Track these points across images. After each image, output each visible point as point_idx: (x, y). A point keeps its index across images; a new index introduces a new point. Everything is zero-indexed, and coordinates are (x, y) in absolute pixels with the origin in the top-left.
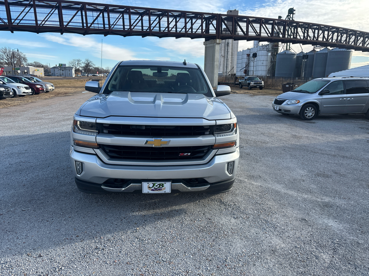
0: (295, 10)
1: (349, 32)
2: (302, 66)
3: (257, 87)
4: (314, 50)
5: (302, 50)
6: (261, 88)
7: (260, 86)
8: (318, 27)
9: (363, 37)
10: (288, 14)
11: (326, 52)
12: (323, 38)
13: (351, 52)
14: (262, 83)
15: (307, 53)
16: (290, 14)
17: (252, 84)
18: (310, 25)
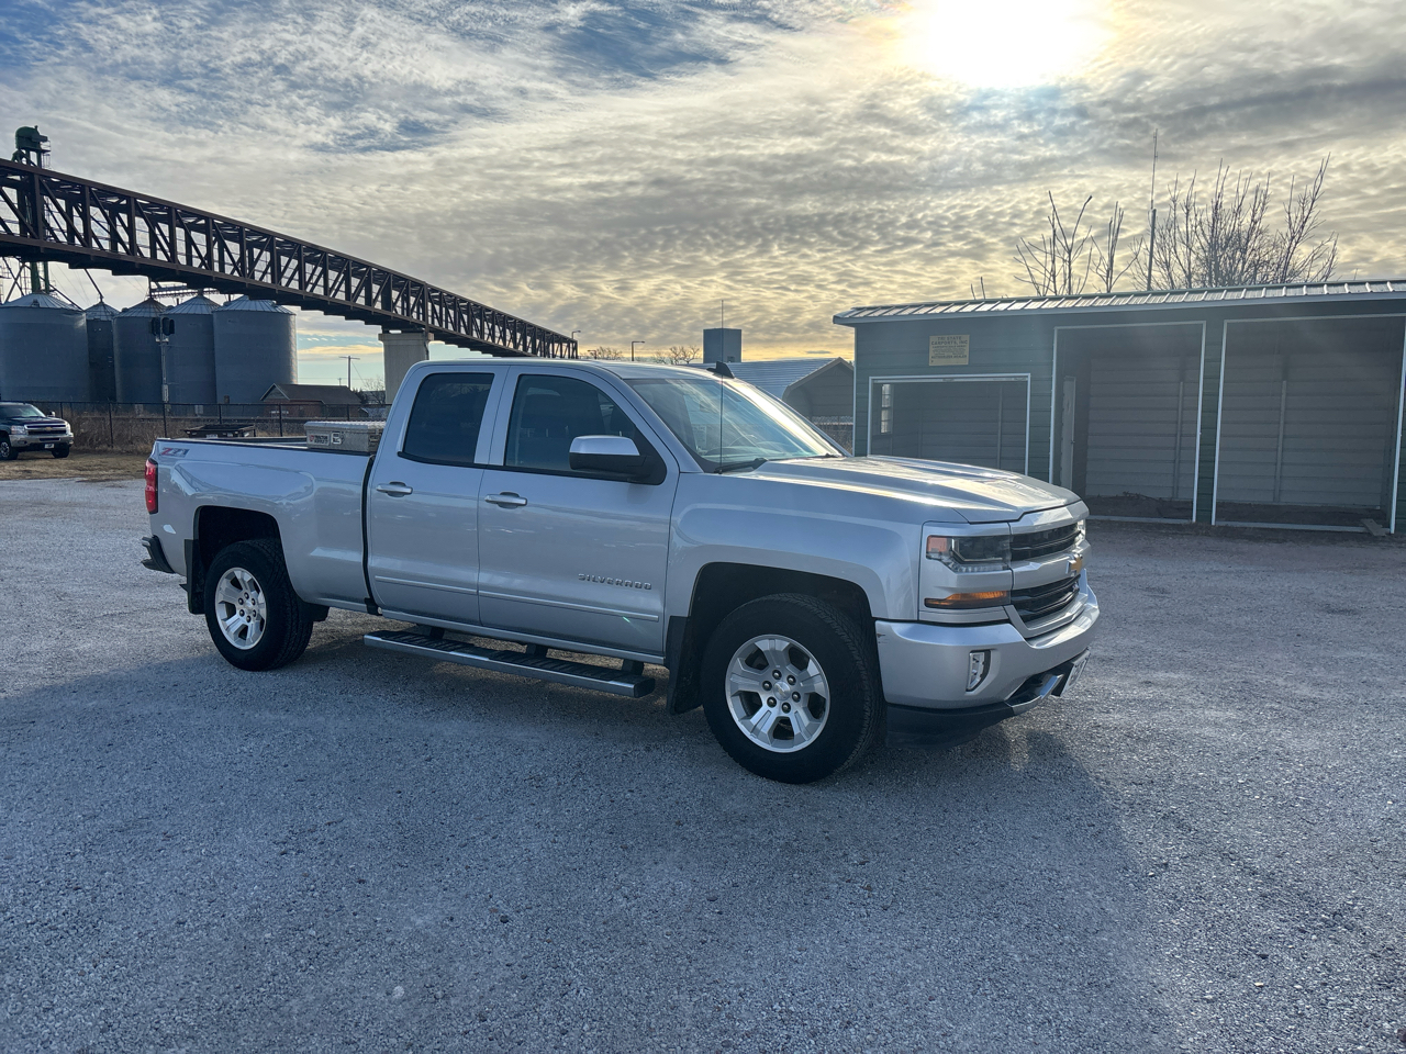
0: (45, 139)
1: (248, 234)
2: (113, 359)
3: (46, 446)
4: (151, 302)
5: (101, 297)
6: (62, 450)
7: (61, 443)
8: (124, 202)
9: (299, 258)
10: (20, 146)
11: (205, 311)
12: (151, 248)
13: (292, 318)
14: (64, 432)
15: (125, 310)
16: (28, 150)
17: (19, 437)
18: (90, 190)
